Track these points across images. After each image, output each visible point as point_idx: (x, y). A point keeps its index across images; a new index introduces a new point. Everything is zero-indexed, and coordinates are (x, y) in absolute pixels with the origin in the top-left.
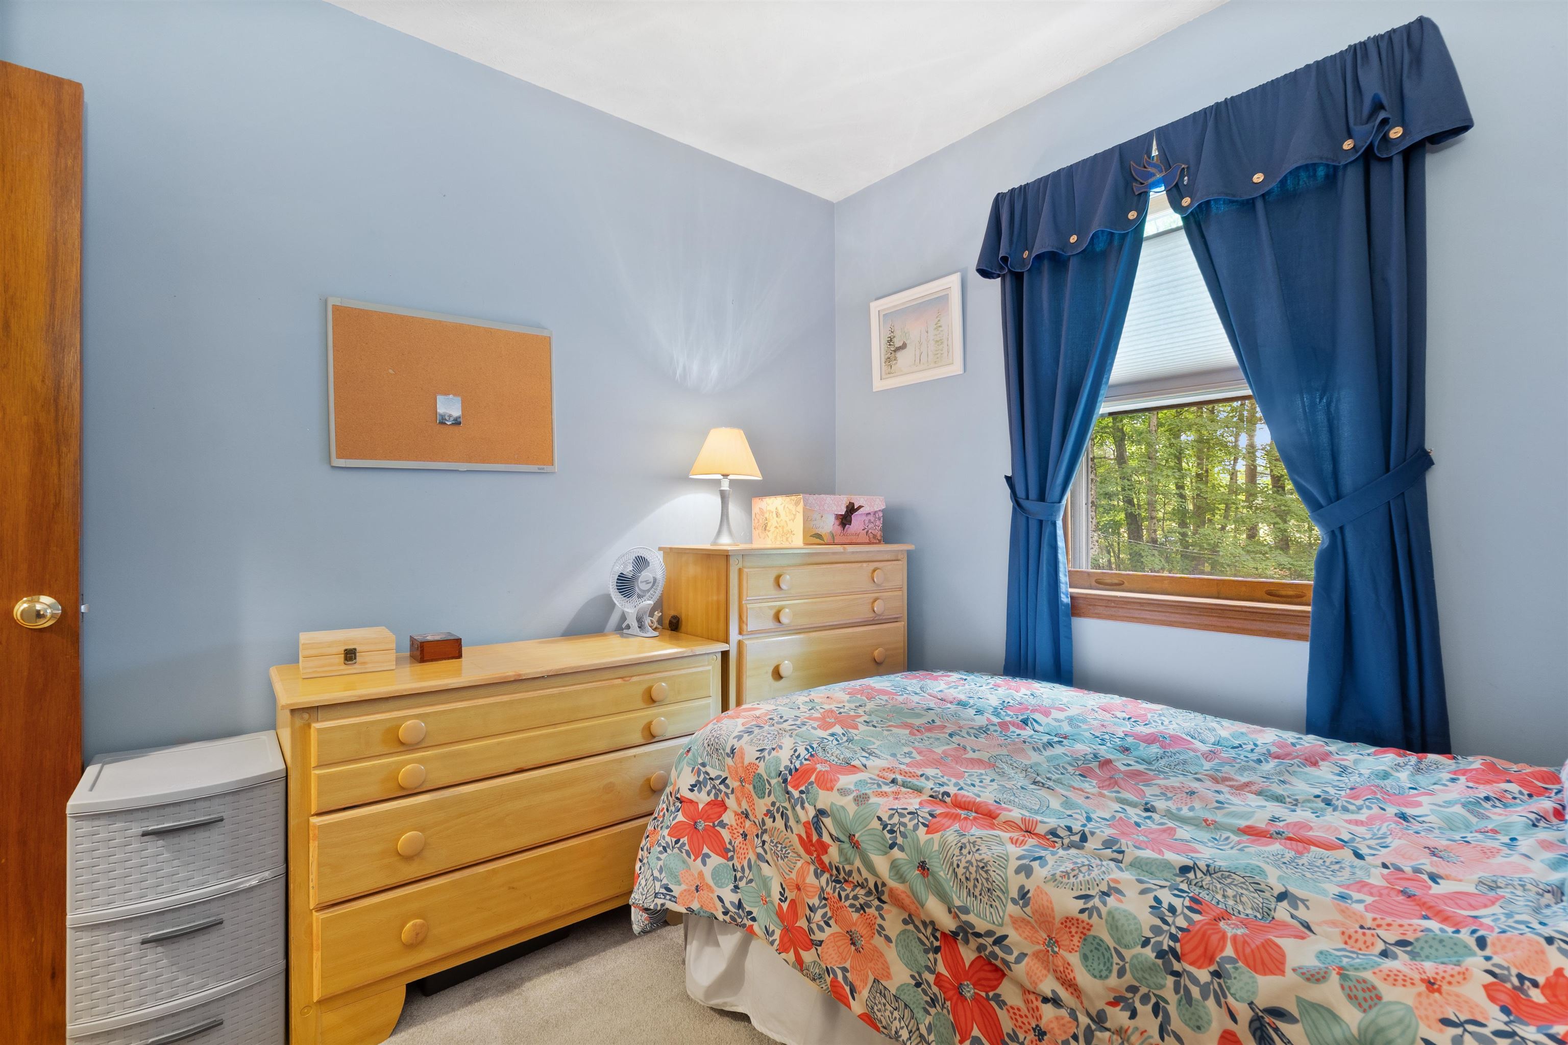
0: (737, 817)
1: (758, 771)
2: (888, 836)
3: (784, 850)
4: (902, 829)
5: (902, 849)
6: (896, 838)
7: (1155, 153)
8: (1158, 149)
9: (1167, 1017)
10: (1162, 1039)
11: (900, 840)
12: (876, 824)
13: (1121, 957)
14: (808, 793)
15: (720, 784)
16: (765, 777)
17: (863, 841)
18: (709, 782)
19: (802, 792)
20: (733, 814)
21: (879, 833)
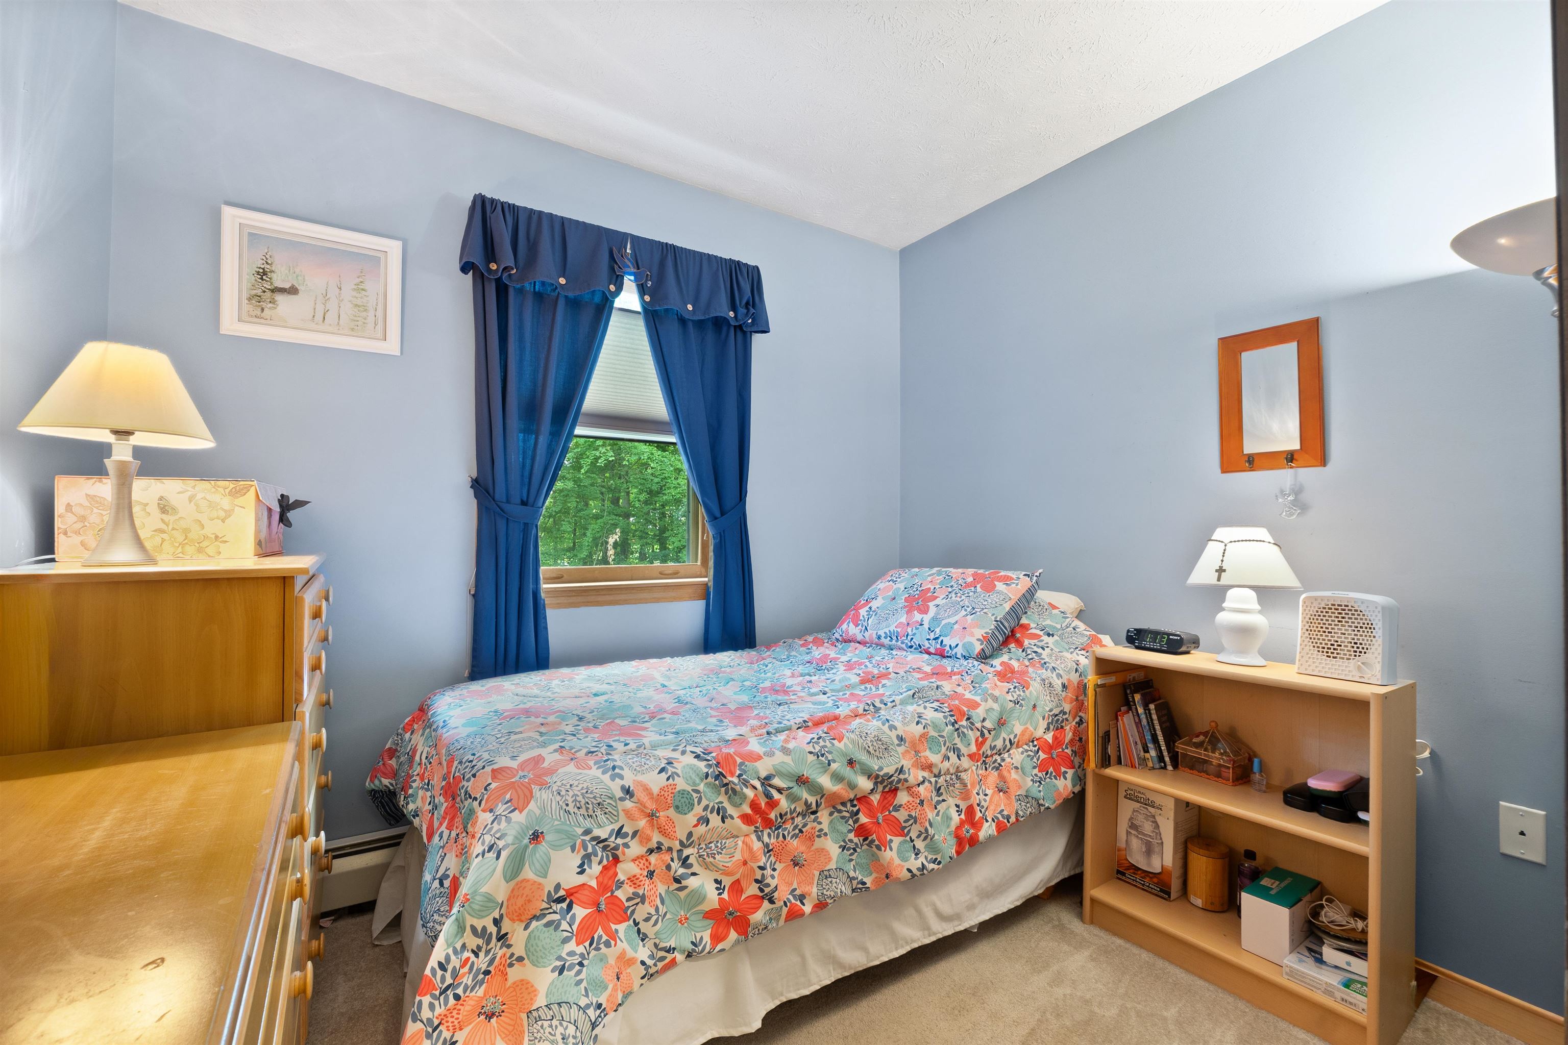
0: (637, 862)
1: (678, 788)
2: (823, 759)
3: (719, 845)
4: (826, 749)
5: (834, 761)
6: (827, 757)
7: (628, 251)
8: (631, 249)
9: (959, 750)
10: (960, 760)
11: (830, 757)
12: (811, 758)
13: (942, 737)
14: (745, 772)
15: (616, 839)
16: (689, 789)
17: (810, 775)
18: (597, 848)
19: (739, 776)
20: (632, 863)
21: (816, 762)
